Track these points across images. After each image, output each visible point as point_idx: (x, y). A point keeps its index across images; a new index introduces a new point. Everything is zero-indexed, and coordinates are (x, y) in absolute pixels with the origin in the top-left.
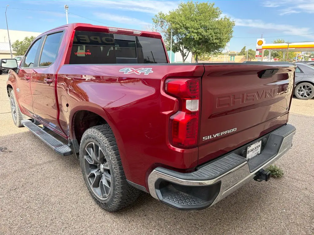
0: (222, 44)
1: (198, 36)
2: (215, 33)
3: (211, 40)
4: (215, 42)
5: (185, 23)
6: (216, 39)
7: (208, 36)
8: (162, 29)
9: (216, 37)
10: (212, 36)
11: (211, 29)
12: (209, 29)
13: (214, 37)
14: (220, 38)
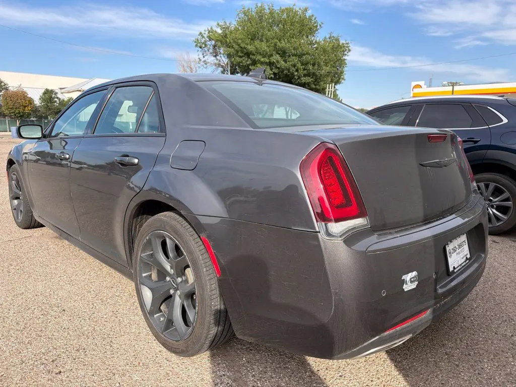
0: (319, 86)
1: (271, 69)
2: (302, 64)
3: (296, 78)
4: (303, 81)
5: (243, 45)
6: (305, 76)
7: (289, 70)
8: (217, 60)
9: (306, 71)
10: (297, 70)
11: (295, 55)
12: (289, 56)
13: (302, 72)
14: (314, 74)
